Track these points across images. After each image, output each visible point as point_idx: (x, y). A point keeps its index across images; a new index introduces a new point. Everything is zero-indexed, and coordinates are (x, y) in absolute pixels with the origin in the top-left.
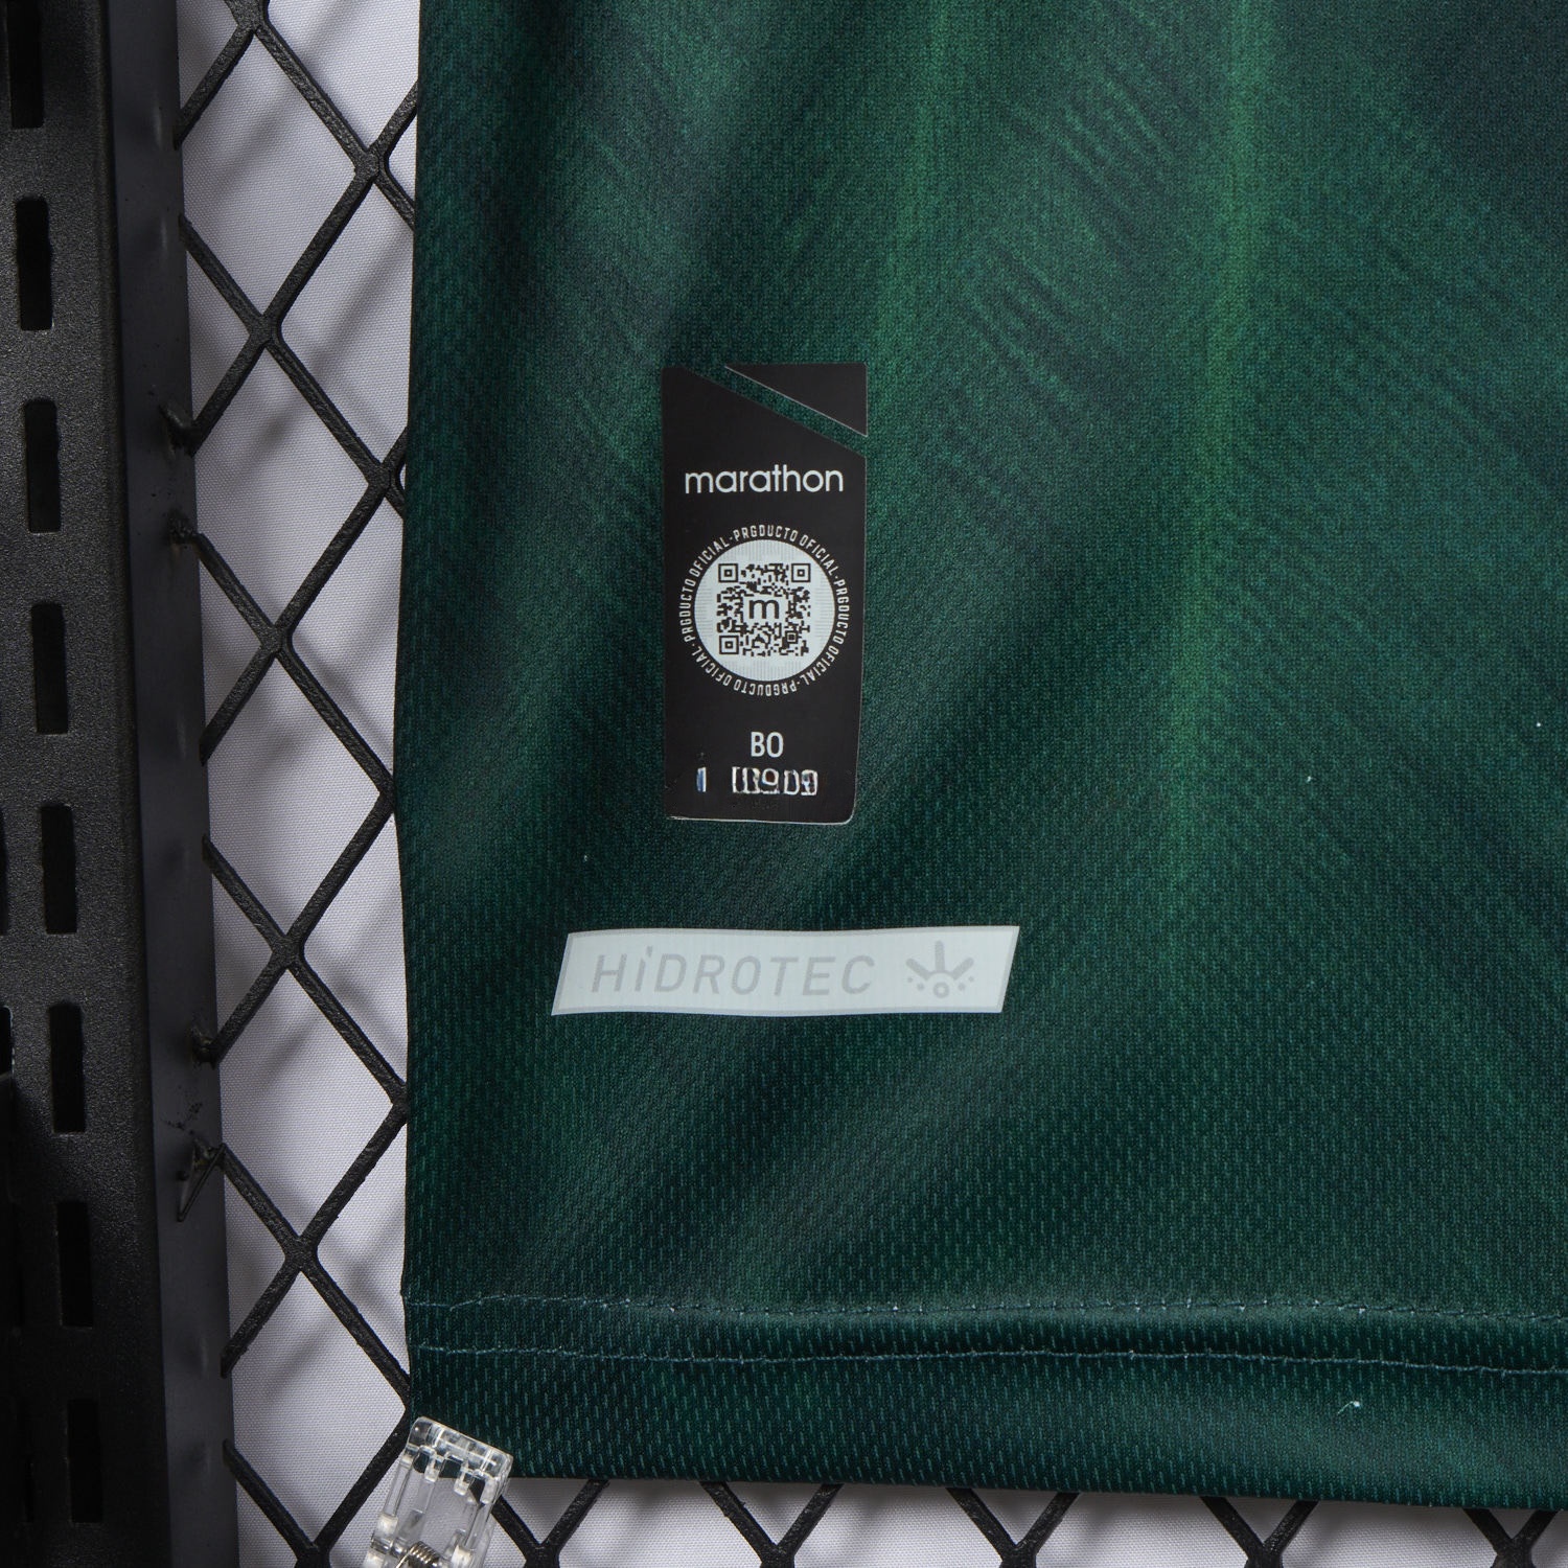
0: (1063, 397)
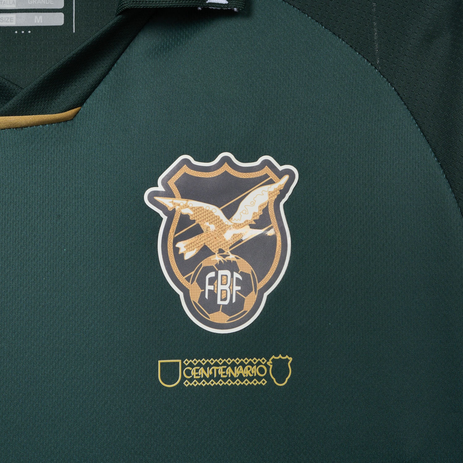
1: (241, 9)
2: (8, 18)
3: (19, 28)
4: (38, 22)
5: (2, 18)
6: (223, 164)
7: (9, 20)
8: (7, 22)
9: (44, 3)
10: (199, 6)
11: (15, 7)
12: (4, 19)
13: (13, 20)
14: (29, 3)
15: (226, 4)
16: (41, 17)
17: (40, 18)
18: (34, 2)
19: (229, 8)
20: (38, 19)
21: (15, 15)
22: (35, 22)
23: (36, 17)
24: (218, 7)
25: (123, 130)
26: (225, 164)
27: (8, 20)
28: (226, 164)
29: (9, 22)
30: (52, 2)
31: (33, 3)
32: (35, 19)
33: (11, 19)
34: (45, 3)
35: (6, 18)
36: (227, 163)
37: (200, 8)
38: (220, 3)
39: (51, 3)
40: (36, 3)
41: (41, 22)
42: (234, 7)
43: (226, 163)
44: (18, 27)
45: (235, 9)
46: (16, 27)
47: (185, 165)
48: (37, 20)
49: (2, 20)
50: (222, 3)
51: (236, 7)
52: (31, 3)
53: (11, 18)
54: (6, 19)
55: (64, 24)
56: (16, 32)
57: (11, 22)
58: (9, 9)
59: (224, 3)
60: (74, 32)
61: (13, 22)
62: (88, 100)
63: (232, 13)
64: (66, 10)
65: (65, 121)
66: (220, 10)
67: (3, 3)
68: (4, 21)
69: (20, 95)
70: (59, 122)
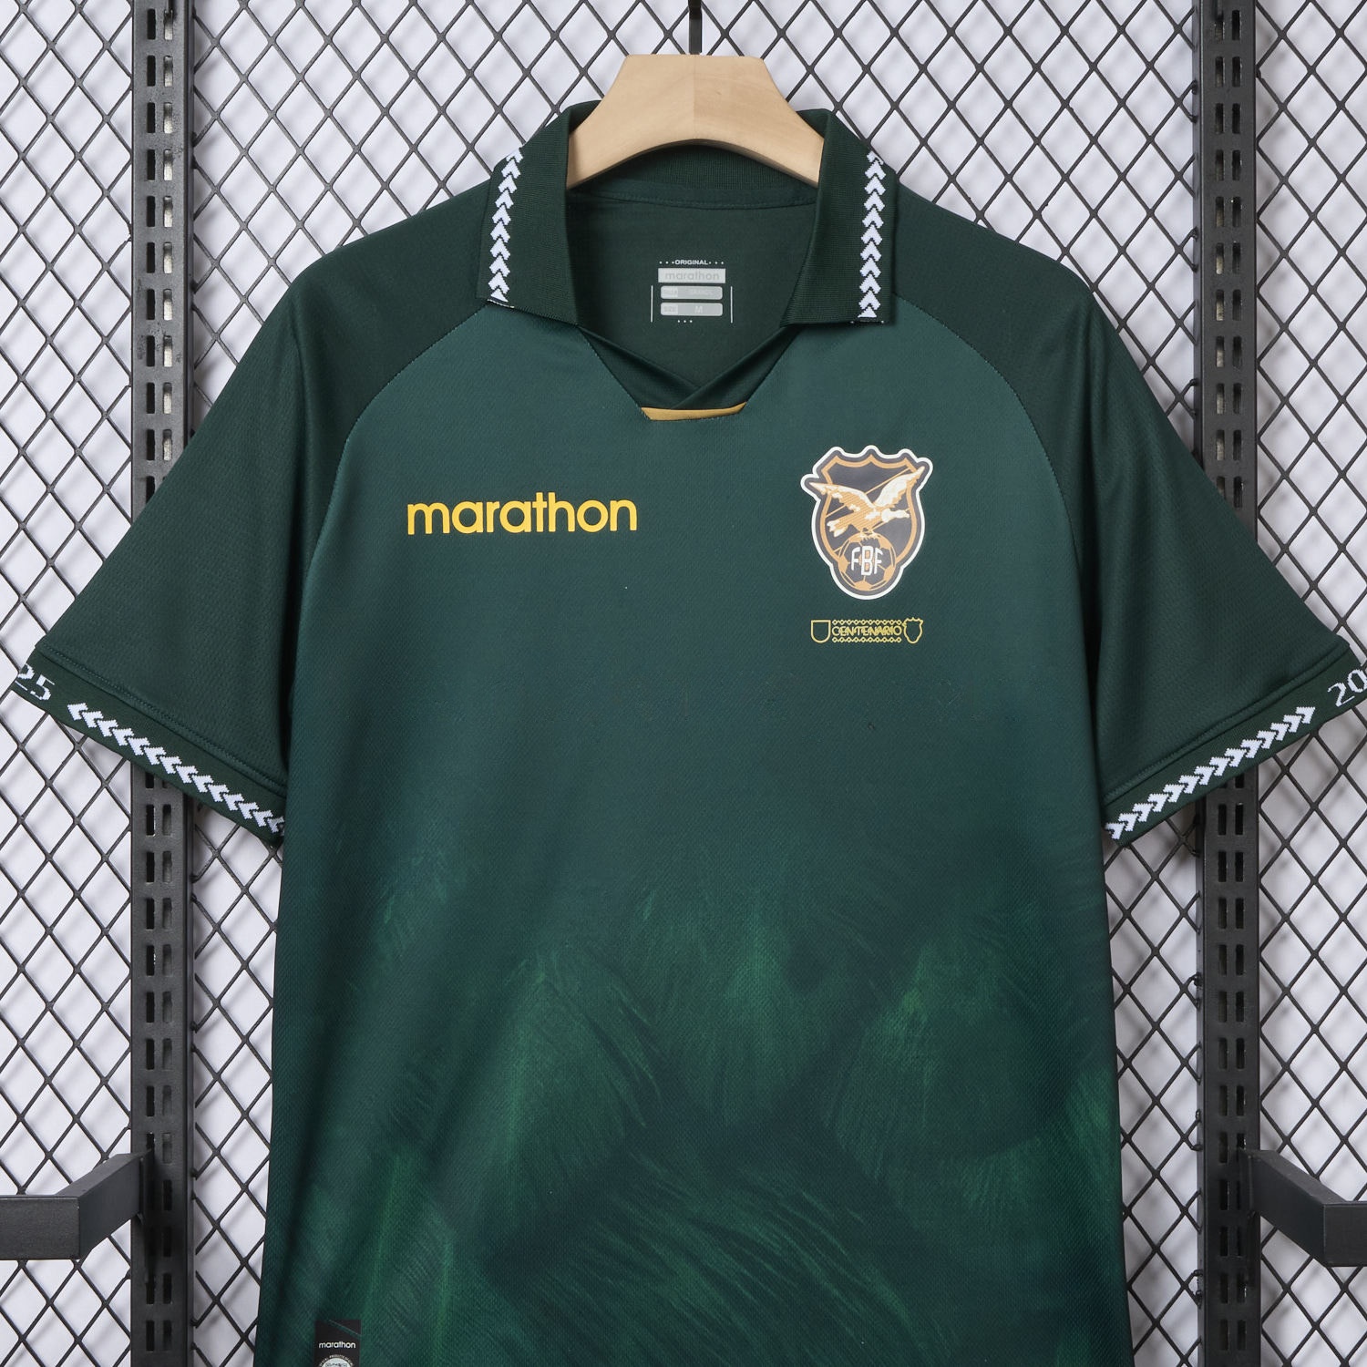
0: (405, 1330)
1: (887, 321)
3: (681, 318)
4: (699, 312)
6: (869, 455)
10: (852, 321)
13: (675, 309)
15: (874, 318)
16: (701, 307)
19: (877, 321)
20: (699, 309)
21: (677, 305)
22: (696, 311)
23: (697, 307)
24: (867, 320)
26: (871, 455)
32: (696, 309)
33: (673, 309)
38: (869, 317)
39: (710, 294)
41: (702, 312)
45: (883, 321)
47: (837, 456)
50: (871, 317)
53: (673, 307)
55: (722, 315)
56: (679, 321)
57: (673, 311)
58: (672, 299)
60: (732, 322)
61: (675, 311)
62: (753, 396)
63: (879, 323)
64: (725, 301)
65: (733, 414)
66: (869, 322)
67: (666, 293)
68: (667, 309)
69: (697, 392)
70: (728, 415)
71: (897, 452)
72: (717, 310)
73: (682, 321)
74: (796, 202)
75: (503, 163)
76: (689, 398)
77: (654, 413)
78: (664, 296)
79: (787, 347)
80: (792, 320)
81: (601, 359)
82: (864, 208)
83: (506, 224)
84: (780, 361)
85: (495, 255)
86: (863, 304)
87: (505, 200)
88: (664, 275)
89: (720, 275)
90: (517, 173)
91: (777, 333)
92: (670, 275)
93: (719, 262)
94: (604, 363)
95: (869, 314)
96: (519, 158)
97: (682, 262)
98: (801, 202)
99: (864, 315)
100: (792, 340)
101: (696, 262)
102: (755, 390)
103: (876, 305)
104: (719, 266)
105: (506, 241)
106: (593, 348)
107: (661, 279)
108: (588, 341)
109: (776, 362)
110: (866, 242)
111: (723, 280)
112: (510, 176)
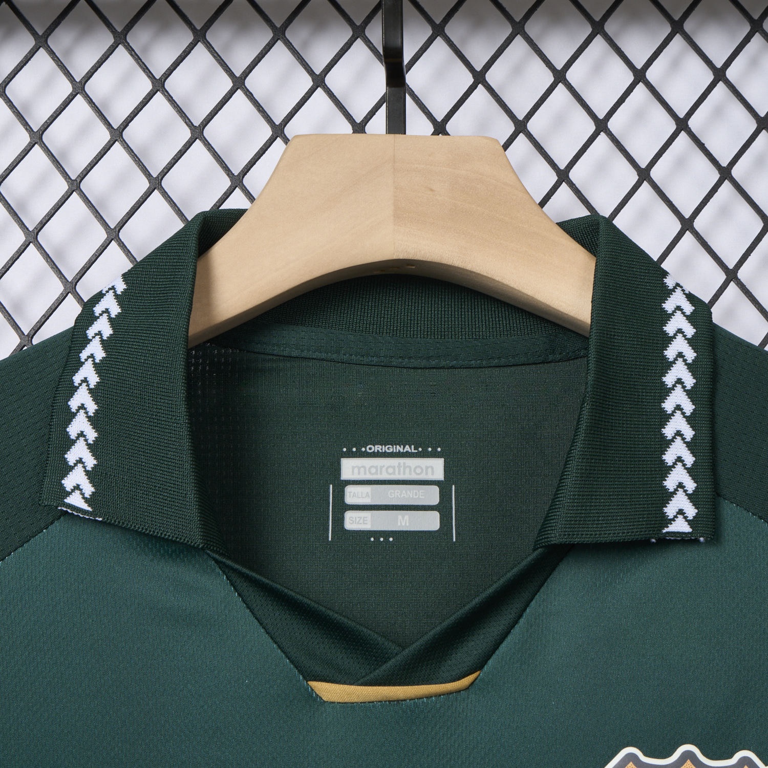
1: (709, 539)
2: (361, 518)
3: (376, 534)
4: (403, 524)
5: (351, 517)
6: (685, 762)
7: (361, 521)
8: (358, 523)
9: (411, 497)
10: (653, 538)
11: (370, 502)
12: (354, 519)
13: (366, 520)
14: (390, 496)
15: (689, 533)
16: (407, 517)
17: (405, 518)
18: (397, 495)
19: (693, 538)
20: (403, 519)
21: (370, 514)
22: (399, 524)
23: (400, 517)
24: (678, 537)
25: (542, 707)
26: (687, 762)
27: (359, 520)
28: (689, 762)
29: (361, 523)
30: (422, 496)
31: (396, 497)
32: (399, 520)
33: (364, 520)
34: (413, 496)
35: (357, 518)
36: (691, 761)
37: (654, 540)
38: (681, 531)
39: (420, 497)
40: (399, 497)
41: (408, 524)
42: (700, 537)
43: (689, 760)
44: (375, 531)
45: (702, 539)
46: (370, 531)
47: (631, 763)
48: (402, 521)
49: (351, 520)
50: (684, 531)
51: (702, 537)
52: (393, 496)
53: (364, 518)
54: (358, 520)
55: (440, 529)
56: (372, 539)
57: (364, 523)
58: (362, 504)
59: (687, 531)
60: (454, 540)
61: (366, 524)
62: (490, 662)
63: (696, 541)
64: (442, 508)
65: (458, 691)
66: (681, 540)
67: (353, 495)
68: (354, 522)
69: (399, 658)
70: (449, 693)
71: (730, 756)
72: (431, 522)
73: (377, 539)
74: (551, 357)
75: (99, 296)
76: (384, 667)
77: (329, 691)
78: (349, 499)
79: (545, 580)
80: (556, 536)
81: (244, 601)
82: (664, 358)
83: (92, 386)
84: (533, 603)
85: (73, 437)
86: (670, 510)
87: (95, 350)
88: (350, 468)
89: (435, 468)
90: (115, 310)
91: (529, 559)
92: (359, 468)
93: (435, 449)
94: (248, 607)
95: (680, 526)
96: (121, 287)
97: (378, 448)
98: (558, 357)
99: (673, 528)
100: (553, 569)
101: (399, 449)
102: (493, 652)
103: (691, 512)
104: (434, 455)
105: (91, 414)
106: (232, 584)
107: (346, 474)
108: (224, 572)
109: (527, 605)
110: (669, 412)
111: (439, 475)
112: (105, 315)
